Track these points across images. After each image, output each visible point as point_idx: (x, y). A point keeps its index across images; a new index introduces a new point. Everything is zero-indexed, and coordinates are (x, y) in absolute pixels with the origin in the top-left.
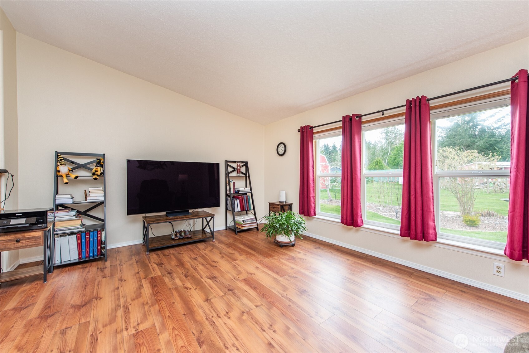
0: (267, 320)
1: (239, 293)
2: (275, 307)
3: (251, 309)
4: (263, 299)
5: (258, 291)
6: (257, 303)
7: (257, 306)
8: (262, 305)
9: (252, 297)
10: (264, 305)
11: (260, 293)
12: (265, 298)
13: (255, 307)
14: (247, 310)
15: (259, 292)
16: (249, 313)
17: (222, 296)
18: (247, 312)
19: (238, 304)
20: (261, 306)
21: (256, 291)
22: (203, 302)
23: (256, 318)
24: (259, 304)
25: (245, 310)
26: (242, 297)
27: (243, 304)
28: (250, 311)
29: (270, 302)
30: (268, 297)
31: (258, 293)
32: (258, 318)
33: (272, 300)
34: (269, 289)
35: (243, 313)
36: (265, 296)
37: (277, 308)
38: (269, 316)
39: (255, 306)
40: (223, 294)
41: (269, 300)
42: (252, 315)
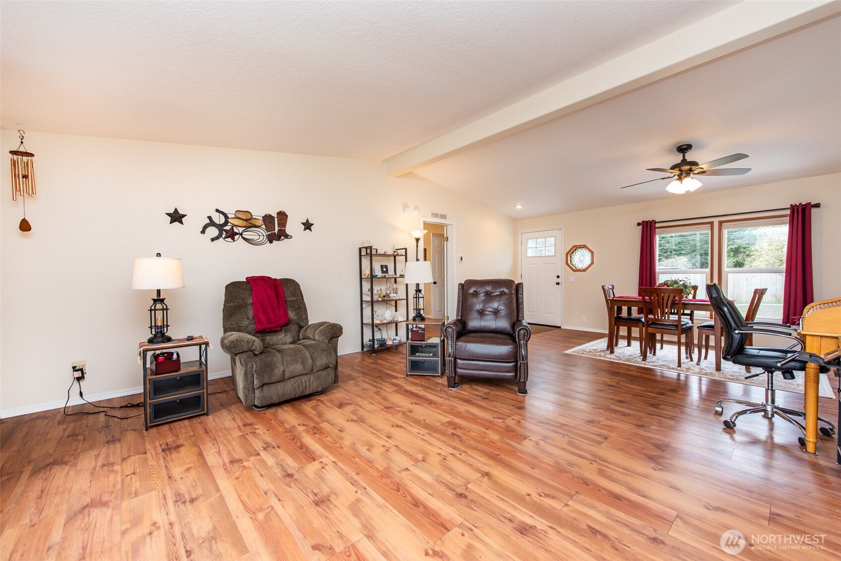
0: (392, 455)
1: (442, 490)
2: (380, 471)
3: (414, 465)
4: (399, 482)
5: (409, 498)
6: (407, 475)
7: (407, 469)
8: (399, 472)
9: (418, 484)
10: (396, 473)
11: (404, 493)
12: (395, 484)
13: (409, 468)
14: (419, 464)
15: (407, 495)
16: (416, 461)
17: (469, 483)
18: (419, 462)
19: (436, 472)
20: (400, 470)
21: (411, 495)
22: (490, 471)
23: (407, 456)
24: (404, 473)
25: (422, 464)
26: (434, 482)
27: (429, 472)
28: (415, 463)
29: (388, 477)
30: (390, 484)
31: (408, 491)
32: (403, 456)
33: (384, 480)
34: (387, 501)
35: (423, 460)
36: (395, 488)
37: (378, 469)
38: (389, 459)
39: (409, 470)
40: (468, 486)
41: (388, 481)
42: (411, 459)
